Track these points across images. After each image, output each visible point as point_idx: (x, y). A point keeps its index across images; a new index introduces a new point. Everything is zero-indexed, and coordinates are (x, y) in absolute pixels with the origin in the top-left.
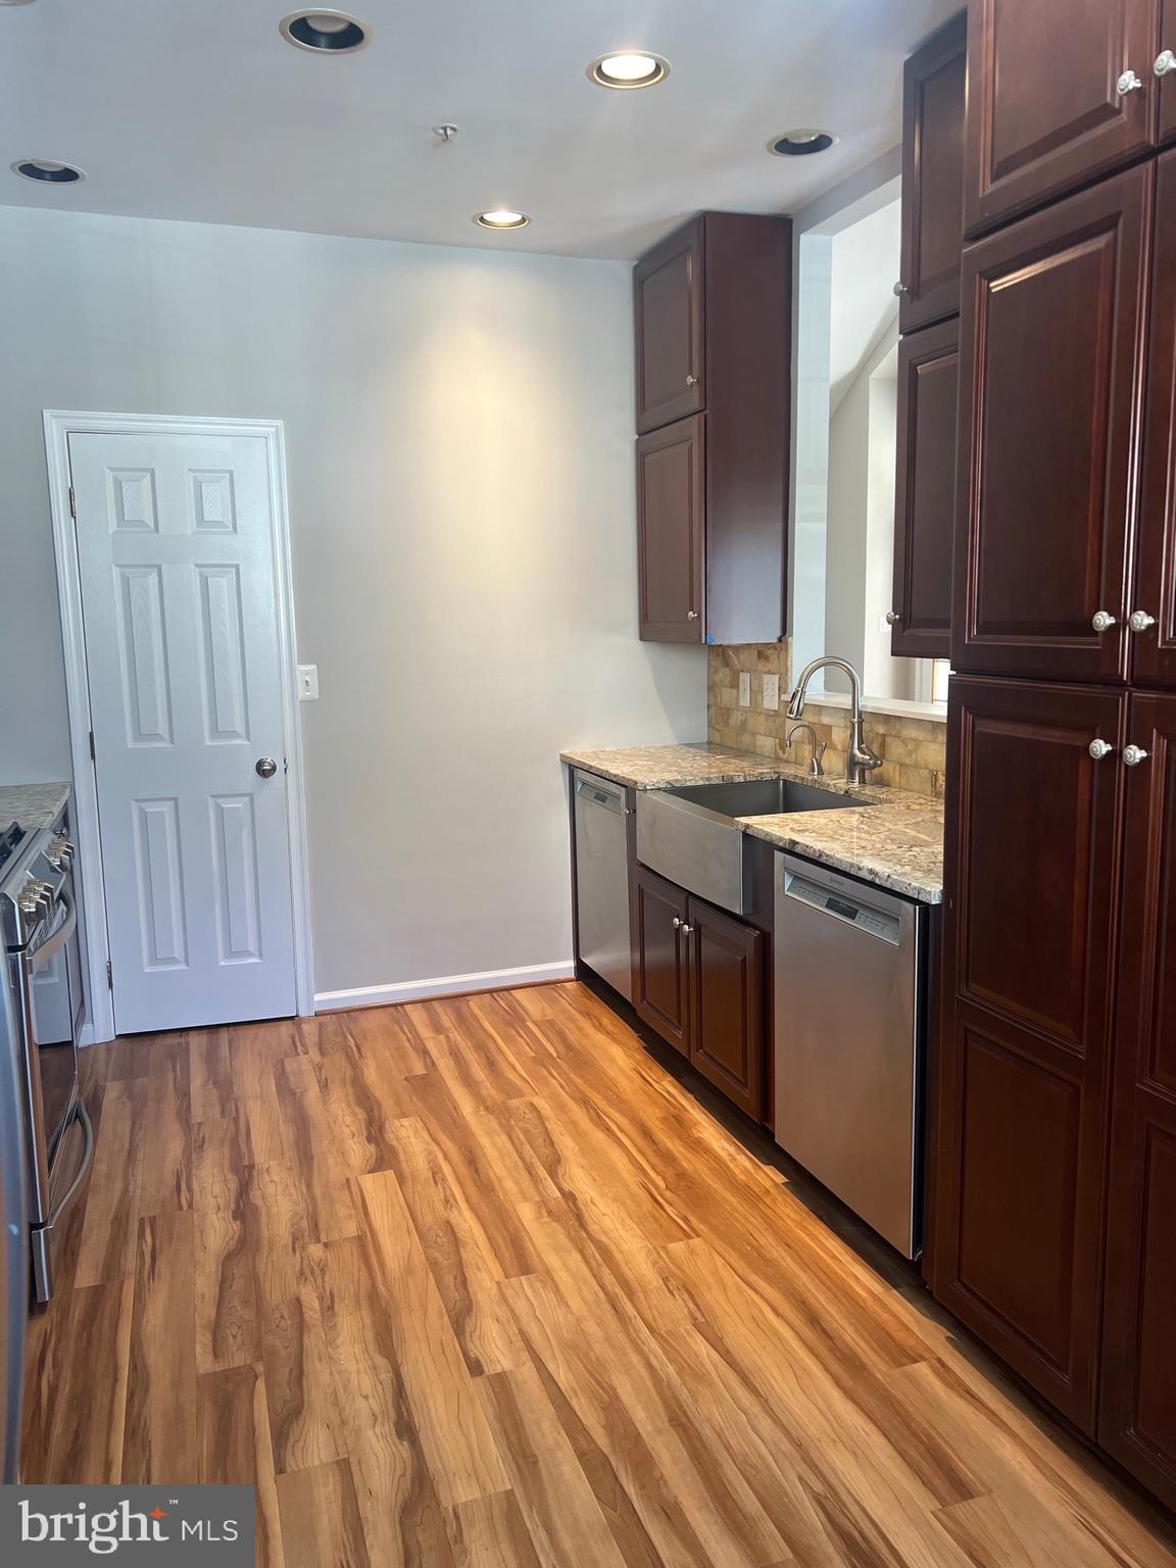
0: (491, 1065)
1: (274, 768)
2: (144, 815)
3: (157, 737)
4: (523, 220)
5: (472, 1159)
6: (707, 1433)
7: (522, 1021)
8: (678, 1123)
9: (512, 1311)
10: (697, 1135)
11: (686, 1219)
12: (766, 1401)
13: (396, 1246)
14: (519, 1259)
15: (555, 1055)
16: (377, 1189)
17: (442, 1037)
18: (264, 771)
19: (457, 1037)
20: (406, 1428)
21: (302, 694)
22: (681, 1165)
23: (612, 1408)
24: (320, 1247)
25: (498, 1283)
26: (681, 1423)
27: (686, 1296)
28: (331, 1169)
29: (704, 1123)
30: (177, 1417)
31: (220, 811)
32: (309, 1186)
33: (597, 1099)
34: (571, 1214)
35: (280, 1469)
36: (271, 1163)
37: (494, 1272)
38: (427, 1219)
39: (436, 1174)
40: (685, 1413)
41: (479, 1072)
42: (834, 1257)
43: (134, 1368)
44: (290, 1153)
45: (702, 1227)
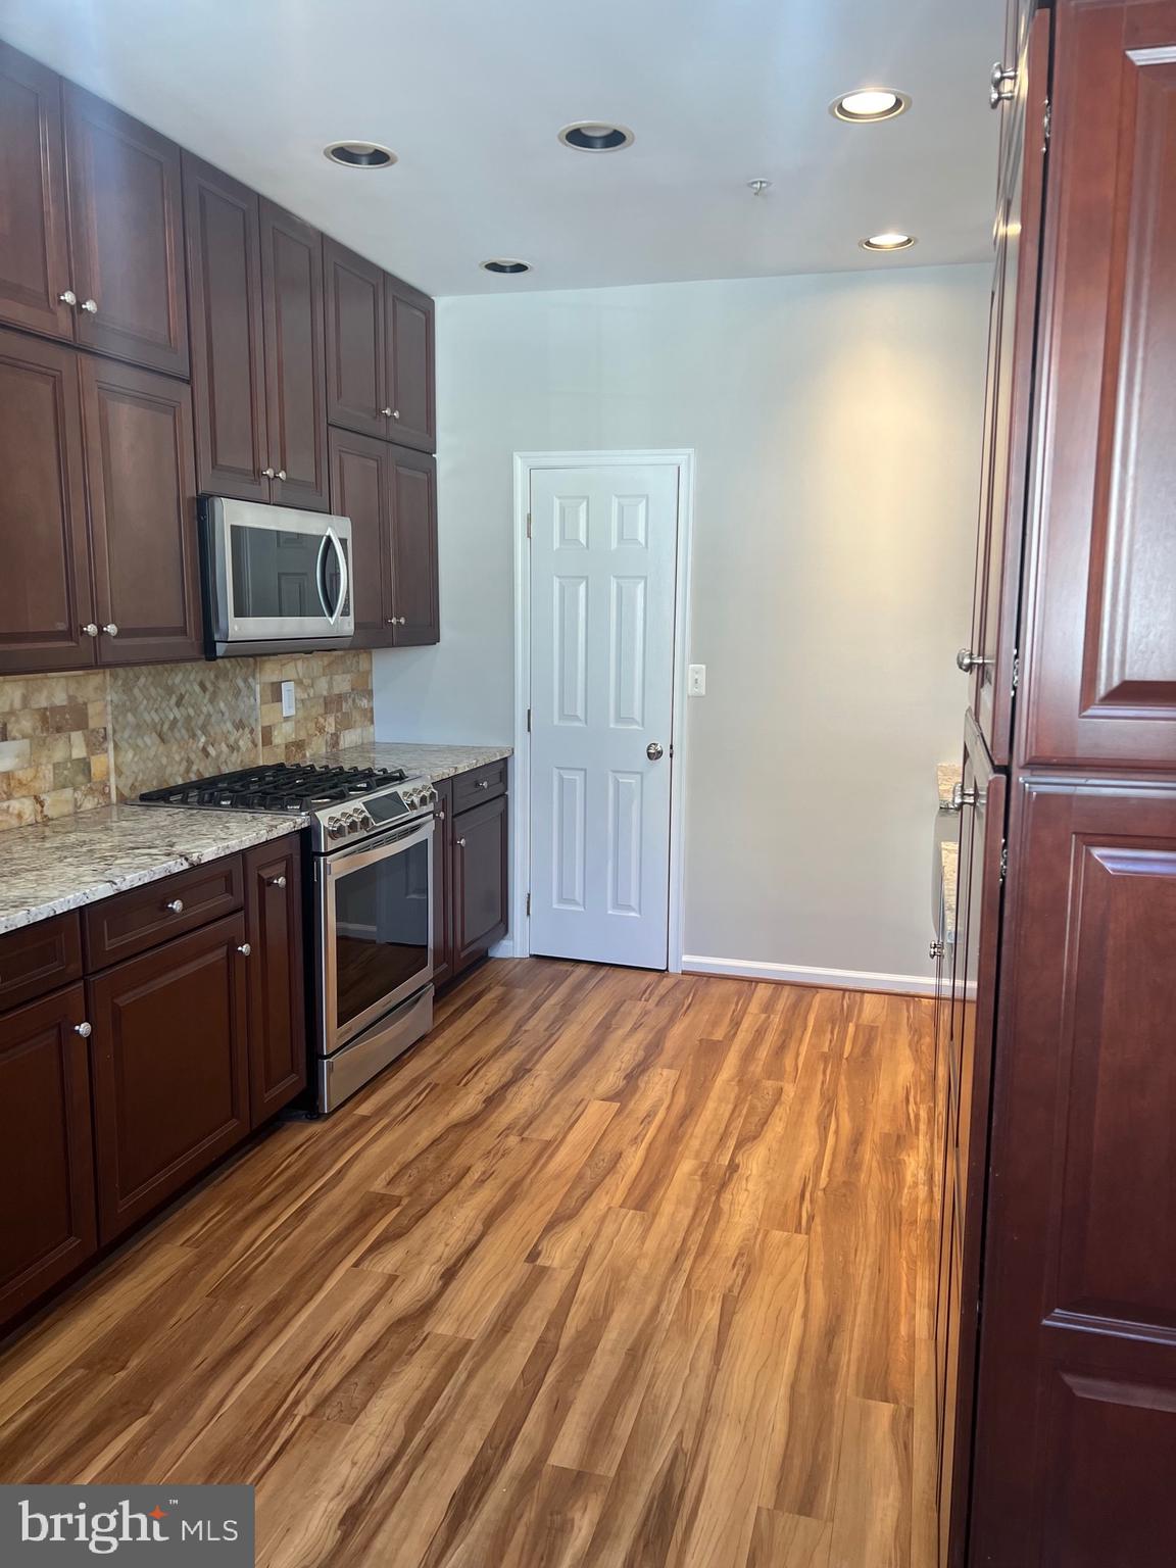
0: (780, 1050)
1: (660, 753)
2: (561, 779)
3: (576, 718)
4: (909, 241)
5: (687, 1115)
6: (647, 1370)
7: (848, 1019)
8: (898, 1141)
9: (599, 1230)
10: (904, 1156)
11: (811, 1218)
12: (718, 1370)
13: (568, 1156)
14: (643, 1199)
15: (846, 1055)
16: (597, 1112)
17: (763, 1016)
18: (654, 755)
19: (776, 1019)
20: (449, 1275)
21: (691, 690)
22: (858, 1176)
23: (597, 1323)
24: (518, 1139)
25: (610, 1208)
26: (635, 1356)
27: (742, 1273)
28: (580, 1089)
29: (921, 1150)
30: (333, 1211)
31: (617, 784)
32: (552, 1096)
33: (843, 1103)
34: (718, 1182)
35: (356, 1265)
36: (545, 1072)
37: (614, 1201)
38: (608, 1147)
39: (650, 1116)
40: (645, 1351)
41: (763, 1053)
42: (913, 1296)
43: (339, 1172)
44: (564, 1068)
45: (819, 1229)
